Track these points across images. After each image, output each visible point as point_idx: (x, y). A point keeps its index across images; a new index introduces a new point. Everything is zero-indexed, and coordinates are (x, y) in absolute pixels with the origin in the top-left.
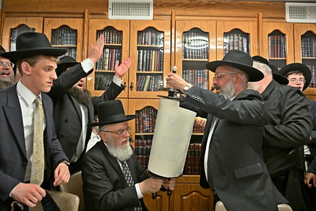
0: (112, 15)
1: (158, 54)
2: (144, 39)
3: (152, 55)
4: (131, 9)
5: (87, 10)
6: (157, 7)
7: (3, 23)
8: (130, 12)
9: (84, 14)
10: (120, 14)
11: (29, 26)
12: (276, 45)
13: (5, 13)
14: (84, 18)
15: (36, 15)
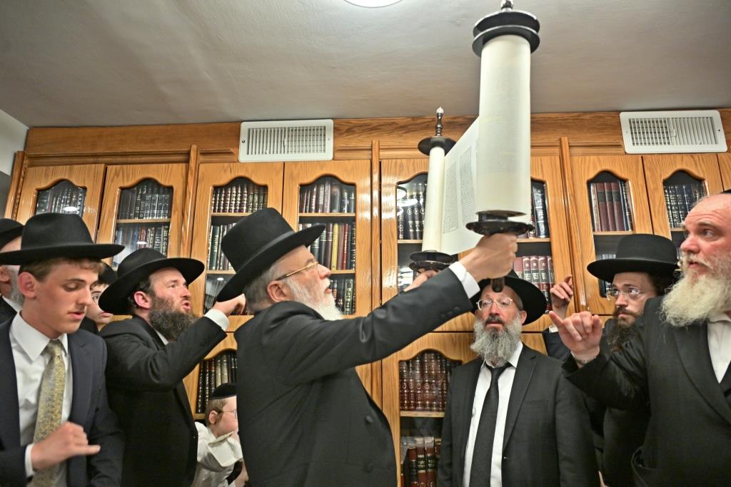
0: (248, 153)
1: (345, 231)
2: (314, 200)
3: (333, 234)
4: (286, 140)
5: (194, 147)
6: (341, 134)
7: (24, 178)
8: (284, 146)
9: (188, 154)
10: (264, 151)
11: (75, 183)
12: (610, 205)
13: (30, 157)
14: (187, 161)
15: (92, 160)
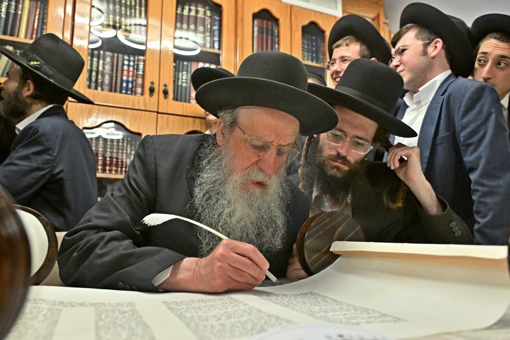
1: (36, 8)
3: (22, 8)
12: (266, 36)
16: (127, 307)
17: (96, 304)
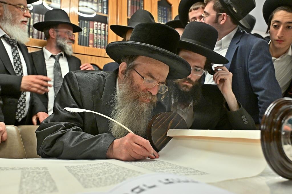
12: (136, 7)
16: (43, 169)
17: (22, 168)
